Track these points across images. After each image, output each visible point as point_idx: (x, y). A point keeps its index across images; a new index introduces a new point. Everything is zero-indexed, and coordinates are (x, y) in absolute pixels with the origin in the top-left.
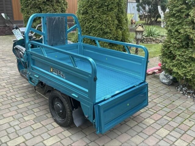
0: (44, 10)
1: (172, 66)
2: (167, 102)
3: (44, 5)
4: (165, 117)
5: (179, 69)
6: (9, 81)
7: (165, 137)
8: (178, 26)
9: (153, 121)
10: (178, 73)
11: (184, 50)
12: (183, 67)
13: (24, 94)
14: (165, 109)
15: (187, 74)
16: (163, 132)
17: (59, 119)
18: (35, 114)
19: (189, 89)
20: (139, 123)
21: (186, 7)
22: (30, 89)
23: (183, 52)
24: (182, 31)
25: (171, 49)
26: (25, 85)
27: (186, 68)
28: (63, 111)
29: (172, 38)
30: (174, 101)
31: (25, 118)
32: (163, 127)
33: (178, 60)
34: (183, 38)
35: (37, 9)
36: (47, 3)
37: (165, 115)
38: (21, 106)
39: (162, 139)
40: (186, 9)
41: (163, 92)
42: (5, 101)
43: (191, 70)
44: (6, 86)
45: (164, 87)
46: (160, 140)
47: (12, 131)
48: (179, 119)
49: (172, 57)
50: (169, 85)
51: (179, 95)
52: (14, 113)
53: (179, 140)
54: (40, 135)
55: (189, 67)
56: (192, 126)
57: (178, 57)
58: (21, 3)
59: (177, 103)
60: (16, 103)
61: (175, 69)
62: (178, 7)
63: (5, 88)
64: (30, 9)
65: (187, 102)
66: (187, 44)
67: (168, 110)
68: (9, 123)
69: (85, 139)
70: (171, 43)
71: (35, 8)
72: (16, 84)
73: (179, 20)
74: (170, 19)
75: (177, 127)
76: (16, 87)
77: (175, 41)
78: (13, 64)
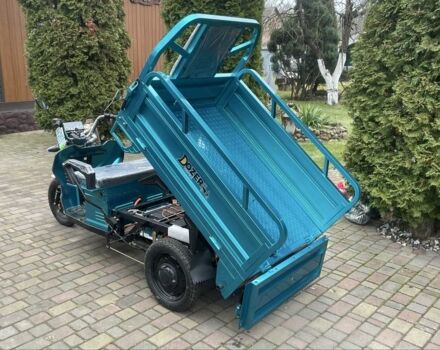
0: (82, 78)
1: (369, 186)
2: (364, 257)
3: (83, 68)
4: (365, 283)
5: (382, 191)
6: (37, 234)
7: (370, 317)
8: (375, 110)
9: (345, 292)
10: (381, 199)
11: (388, 154)
12: (390, 187)
13: (78, 258)
14: (363, 269)
15: (398, 200)
16: (366, 309)
17: (170, 298)
18: (116, 293)
19: (402, 230)
20: (318, 297)
21: (385, 76)
22: (87, 248)
23: (386, 158)
24: (381, 120)
25: (364, 153)
26: (73, 240)
27: (394, 188)
28: (178, 281)
29: (365, 132)
30: (376, 255)
31: (98, 301)
32: (363, 300)
33: (379, 174)
34: (384, 134)
35: (66, 77)
36: (90, 64)
37: (365, 280)
38: (81, 281)
39: (366, 321)
40: (386, 80)
41: (354, 238)
42: (43, 273)
43: (405, 192)
44: (35, 245)
45: (354, 228)
46: (362, 323)
47: (83, 326)
48: (391, 286)
49: (368, 169)
50: (363, 225)
51: (385, 243)
52: (72, 294)
53: (396, 320)
54: (138, 329)
55: (400, 186)
56: (416, 296)
57: (378, 169)
58: (30, 66)
59: (384, 257)
60: (70, 276)
61: (374, 192)
62: (371, 76)
63: (34, 248)
64: (52, 77)
65: (402, 254)
66: (393, 144)
67: (368, 271)
68: (69, 312)
69: (224, 329)
70: (363, 142)
71: (63, 75)
72: (54, 239)
73: (374, 99)
74: (359, 98)
75: (389, 299)
76: (55, 245)
77: (369, 138)
78: (29, 198)
